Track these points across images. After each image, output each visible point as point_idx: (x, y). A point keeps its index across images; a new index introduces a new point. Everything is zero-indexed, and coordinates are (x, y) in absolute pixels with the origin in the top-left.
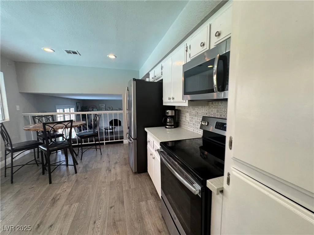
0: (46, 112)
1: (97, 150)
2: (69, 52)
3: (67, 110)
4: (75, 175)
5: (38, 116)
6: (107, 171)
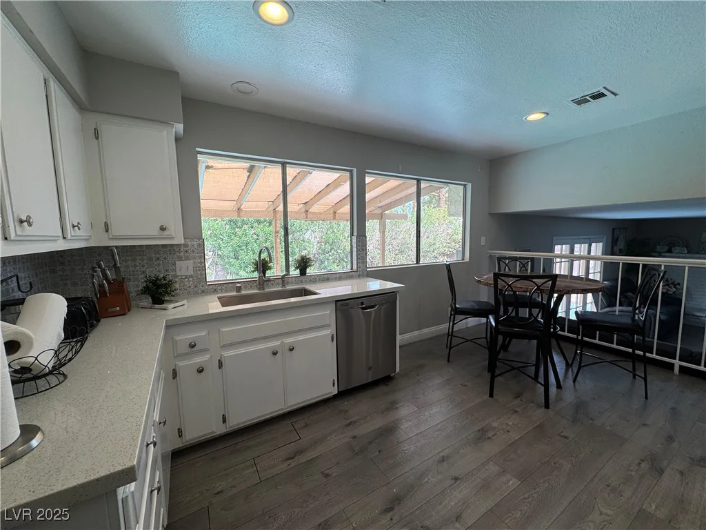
0: (530, 251)
1: (634, 377)
2: (581, 102)
3: (580, 249)
4: (543, 409)
6: (643, 465)
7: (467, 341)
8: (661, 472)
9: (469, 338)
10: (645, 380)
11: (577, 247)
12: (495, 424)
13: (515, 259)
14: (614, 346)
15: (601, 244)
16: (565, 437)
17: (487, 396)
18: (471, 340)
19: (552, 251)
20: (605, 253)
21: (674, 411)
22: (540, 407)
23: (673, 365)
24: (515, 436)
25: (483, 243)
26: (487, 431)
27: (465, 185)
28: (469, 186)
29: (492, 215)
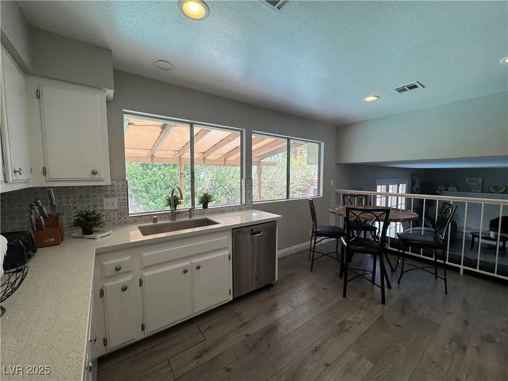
1: (436, 278)
2: (401, 90)
3: (392, 189)
4: (381, 305)
6: (453, 343)
7: (324, 255)
8: (464, 349)
10: (445, 280)
11: (391, 186)
12: (350, 319)
14: (421, 256)
15: (405, 185)
16: (399, 326)
17: (342, 297)
18: (327, 254)
19: (375, 190)
20: (407, 192)
21: (465, 302)
22: (379, 303)
23: (459, 268)
24: (364, 327)
25: (332, 184)
26: (345, 324)
27: (319, 144)
28: (323, 144)
29: (338, 165)
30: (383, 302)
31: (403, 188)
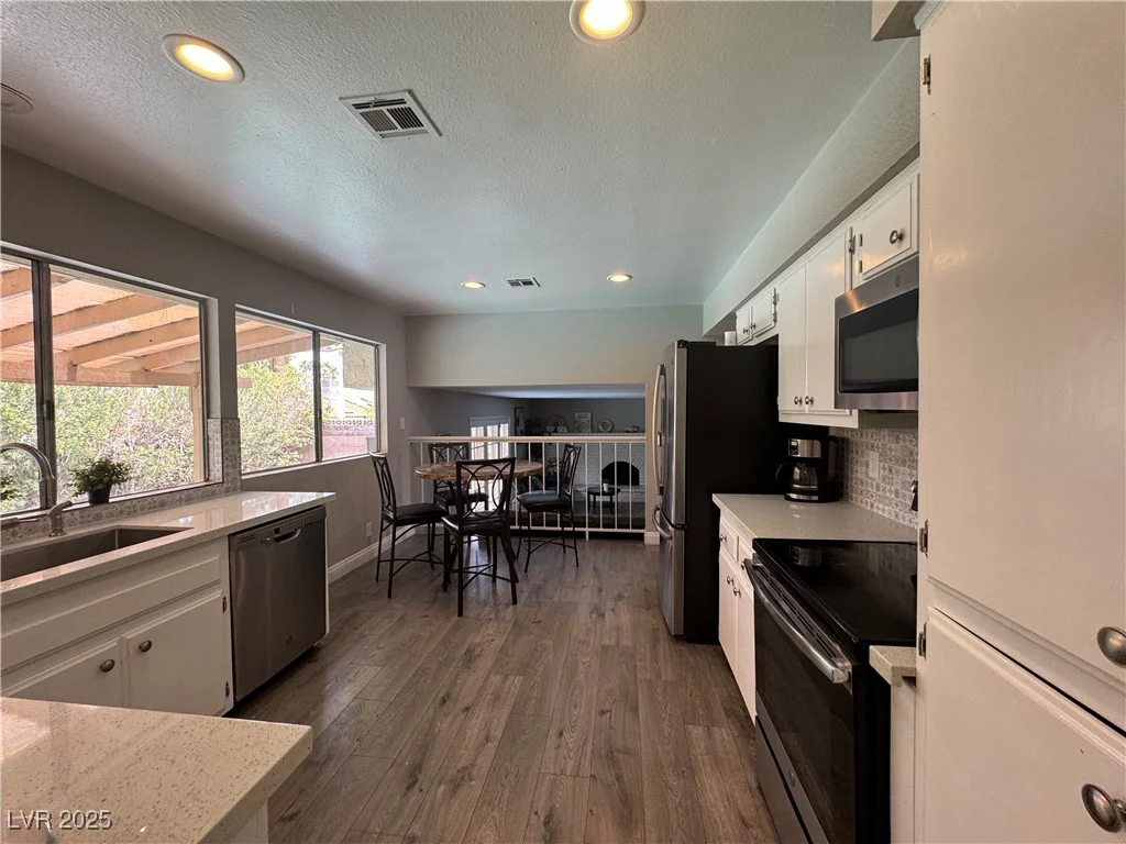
0: (450, 435)
1: (565, 551)
2: (514, 284)
4: (511, 607)
5: (437, 445)
6: (593, 616)
7: (410, 561)
8: (603, 615)
9: (411, 558)
10: (575, 548)
11: (489, 428)
12: (477, 640)
13: (445, 446)
14: (545, 528)
15: (507, 425)
16: (540, 622)
17: (456, 617)
18: (414, 559)
19: (469, 434)
20: (510, 435)
21: (595, 569)
22: (508, 605)
23: (584, 532)
24: (500, 641)
25: (402, 427)
26: (473, 650)
27: (377, 346)
28: (383, 348)
29: (410, 388)
30: (515, 602)
31: (505, 429)
